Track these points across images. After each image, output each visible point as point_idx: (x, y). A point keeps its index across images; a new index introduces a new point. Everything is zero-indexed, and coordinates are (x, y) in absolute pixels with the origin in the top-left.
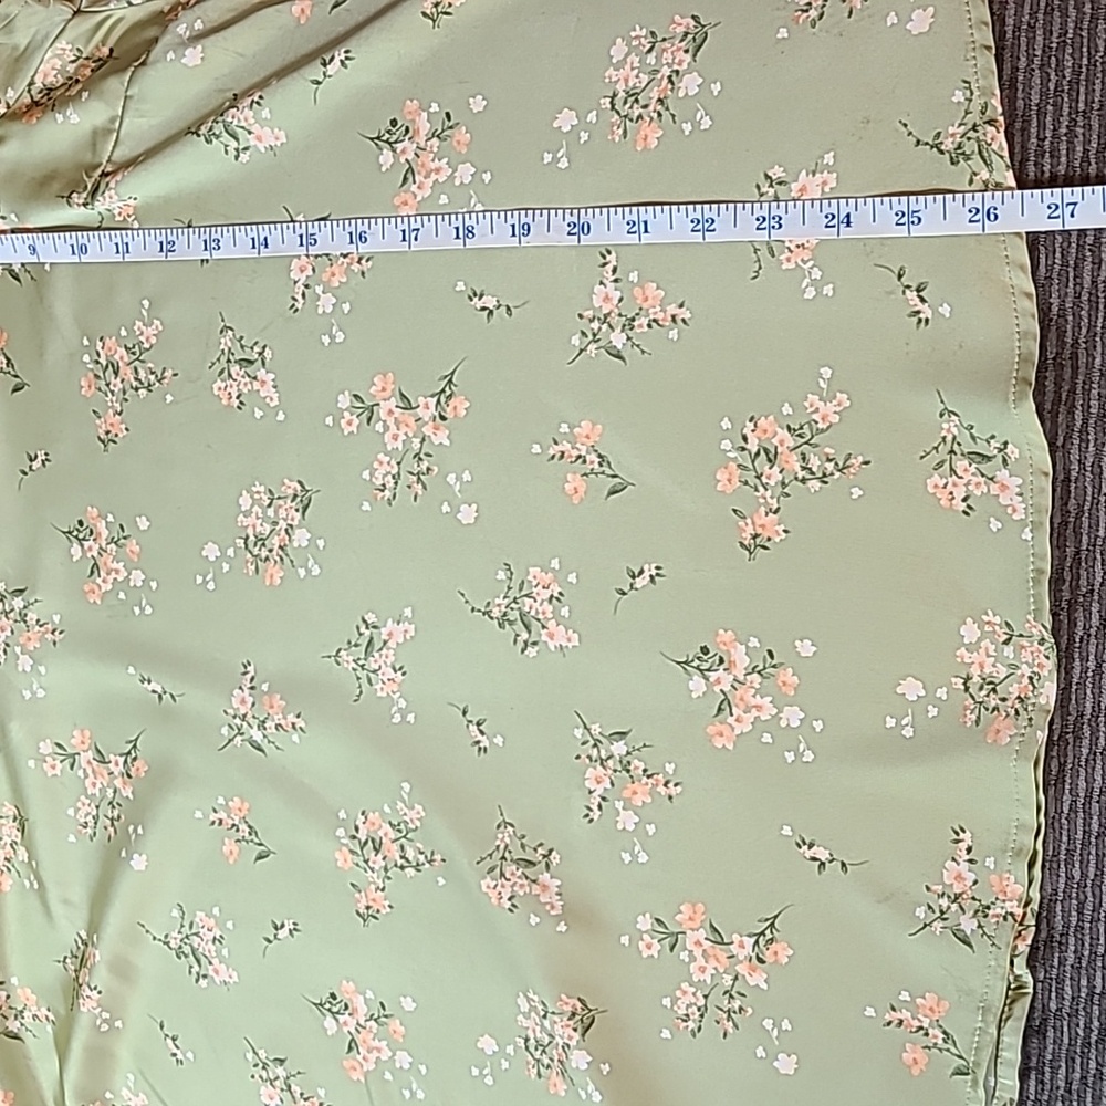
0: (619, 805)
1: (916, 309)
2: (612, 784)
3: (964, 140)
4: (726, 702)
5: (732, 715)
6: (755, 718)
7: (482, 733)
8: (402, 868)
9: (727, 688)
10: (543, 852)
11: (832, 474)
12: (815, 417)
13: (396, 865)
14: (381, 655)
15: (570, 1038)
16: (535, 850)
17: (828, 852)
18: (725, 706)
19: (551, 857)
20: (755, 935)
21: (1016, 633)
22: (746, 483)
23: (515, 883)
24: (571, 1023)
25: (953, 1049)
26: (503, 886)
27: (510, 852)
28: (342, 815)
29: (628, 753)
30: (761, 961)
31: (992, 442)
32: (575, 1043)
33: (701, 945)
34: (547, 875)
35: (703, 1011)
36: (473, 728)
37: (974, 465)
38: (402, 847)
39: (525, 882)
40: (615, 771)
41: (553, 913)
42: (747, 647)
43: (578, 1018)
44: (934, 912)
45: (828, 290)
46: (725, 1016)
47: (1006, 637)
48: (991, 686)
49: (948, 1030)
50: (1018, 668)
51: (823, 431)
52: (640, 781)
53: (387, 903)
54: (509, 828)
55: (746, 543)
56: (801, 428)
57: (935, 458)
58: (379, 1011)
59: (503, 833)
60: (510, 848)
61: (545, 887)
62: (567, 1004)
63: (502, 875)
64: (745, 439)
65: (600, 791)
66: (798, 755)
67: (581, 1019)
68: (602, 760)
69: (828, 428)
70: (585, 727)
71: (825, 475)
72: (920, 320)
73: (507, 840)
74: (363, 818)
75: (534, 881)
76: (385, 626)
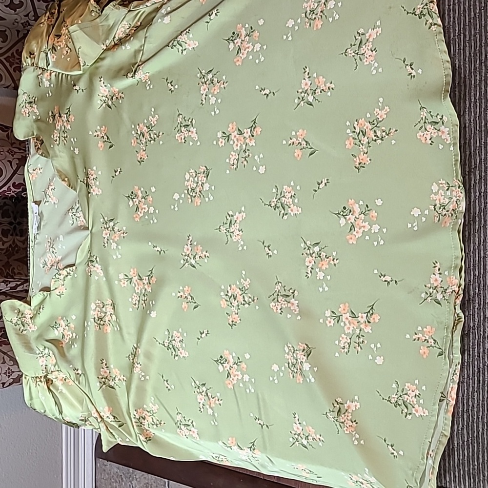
0: (317, 270)
1: (410, 72)
2: (315, 263)
3: (423, 9)
7: (270, 250)
8: (244, 304)
9: (353, 221)
11: (385, 137)
12: (378, 117)
13: (242, 304)
16: (289, 291)
18: (352, 227)
19: (295, 293)
21: (451, 186)
22: (356, 144)
24: (303, 353)
25: (437, 346)
28: (223, 287)
29: (320, 250)
30: (369, 322)
31: (438, 116)
33: (348, 319)
34: (293, 300)
35: (349, 344)
36: (266, 248)
37: (433, 126)
39: (286, 303)
40: (316, 257)
41: (295, 313)
42: (359, 205)
43: (305, 351)
44: (427, 294)
45: (380, 70)
46: (357, 345)
47: (447, 188)
48: (443, 207)
49: (435, 339)
50: (452, 198)
51: (381, 121)
52: (324, 260)
54: (280, 284)
55: (357, 166)
56: (373, 121)
57: (419, 126)
61: (293, 304)
63: (278, 301)
64: (355, 128)
65: (311, 266)
66: (378, 243)
67: (307, 352)
68: (311, 254)
69: (383, 120)
70: (305, 243)
71: (382, 137)
72: (412, 76)
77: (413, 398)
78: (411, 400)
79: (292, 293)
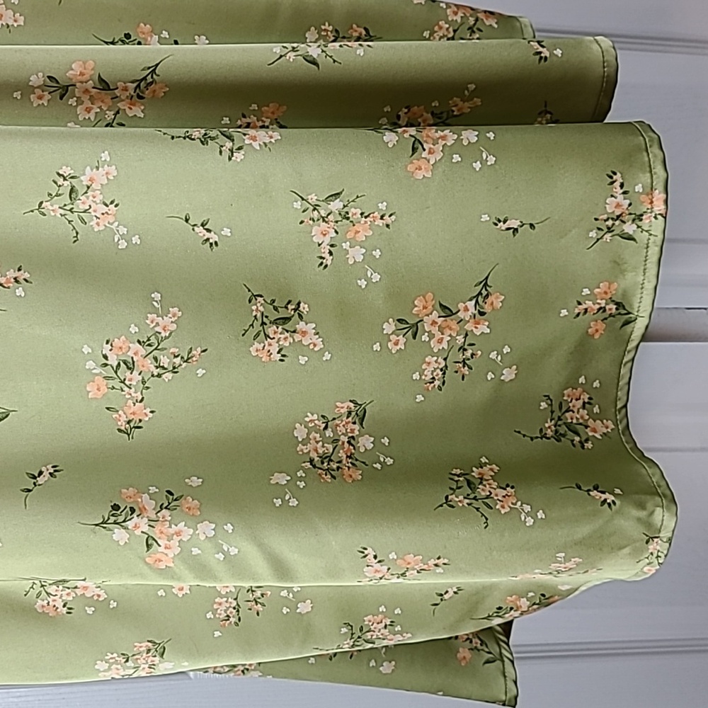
0: (346, 246)
2: (337, 232)
4: (417, 142)
5: (424, 150)
6: (443, 146)
7: (209, 231)
8: (159, 376)
10: (293, 307)
13: (153, 376)
14: (88, 198)
15: (352, 431)
16: (286, 308)
17: (518, 221)
18: (417, 145)
19: (301, 308)
20: (474, 297)
23: (279, 339)
24: (350, 419)
26: (270, 345)
27: (267, 317)
28: (86, 350)
29: (345, 206)
30: (482, 314)
32: (358, 433)
33: (437, 323)
34: (302, 323)
35: (444, 371)
36: (199, 229)
38: (156, 359)
39: (287, 334)
40: (337, 222)
41: (316, 349)
43: (353, 414)
52: (360, 222)
53: (148, 410)
54: (259, 299)
58: (168, 499)
59: (256, 305)
60: (265, 314)
61: (304, 333)
62: (342, 408)
63: (267, 336)
65: (327, 240)
66: (484, 162)
67: (357, 414)
68: (323, 218)
70: (303, 199)
73: (261, 308)
74: (109, 346)
75: (294, 332)
76: (84, 174)
77: (581, 410)
78: (578, 416)
79: (295, 310)
